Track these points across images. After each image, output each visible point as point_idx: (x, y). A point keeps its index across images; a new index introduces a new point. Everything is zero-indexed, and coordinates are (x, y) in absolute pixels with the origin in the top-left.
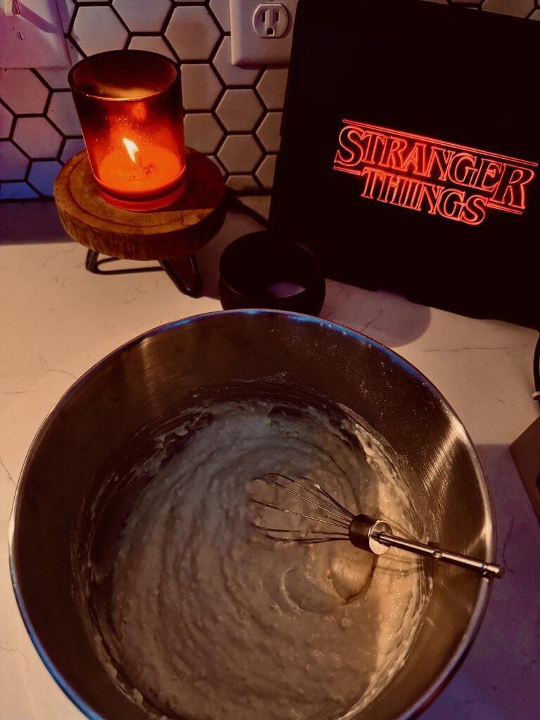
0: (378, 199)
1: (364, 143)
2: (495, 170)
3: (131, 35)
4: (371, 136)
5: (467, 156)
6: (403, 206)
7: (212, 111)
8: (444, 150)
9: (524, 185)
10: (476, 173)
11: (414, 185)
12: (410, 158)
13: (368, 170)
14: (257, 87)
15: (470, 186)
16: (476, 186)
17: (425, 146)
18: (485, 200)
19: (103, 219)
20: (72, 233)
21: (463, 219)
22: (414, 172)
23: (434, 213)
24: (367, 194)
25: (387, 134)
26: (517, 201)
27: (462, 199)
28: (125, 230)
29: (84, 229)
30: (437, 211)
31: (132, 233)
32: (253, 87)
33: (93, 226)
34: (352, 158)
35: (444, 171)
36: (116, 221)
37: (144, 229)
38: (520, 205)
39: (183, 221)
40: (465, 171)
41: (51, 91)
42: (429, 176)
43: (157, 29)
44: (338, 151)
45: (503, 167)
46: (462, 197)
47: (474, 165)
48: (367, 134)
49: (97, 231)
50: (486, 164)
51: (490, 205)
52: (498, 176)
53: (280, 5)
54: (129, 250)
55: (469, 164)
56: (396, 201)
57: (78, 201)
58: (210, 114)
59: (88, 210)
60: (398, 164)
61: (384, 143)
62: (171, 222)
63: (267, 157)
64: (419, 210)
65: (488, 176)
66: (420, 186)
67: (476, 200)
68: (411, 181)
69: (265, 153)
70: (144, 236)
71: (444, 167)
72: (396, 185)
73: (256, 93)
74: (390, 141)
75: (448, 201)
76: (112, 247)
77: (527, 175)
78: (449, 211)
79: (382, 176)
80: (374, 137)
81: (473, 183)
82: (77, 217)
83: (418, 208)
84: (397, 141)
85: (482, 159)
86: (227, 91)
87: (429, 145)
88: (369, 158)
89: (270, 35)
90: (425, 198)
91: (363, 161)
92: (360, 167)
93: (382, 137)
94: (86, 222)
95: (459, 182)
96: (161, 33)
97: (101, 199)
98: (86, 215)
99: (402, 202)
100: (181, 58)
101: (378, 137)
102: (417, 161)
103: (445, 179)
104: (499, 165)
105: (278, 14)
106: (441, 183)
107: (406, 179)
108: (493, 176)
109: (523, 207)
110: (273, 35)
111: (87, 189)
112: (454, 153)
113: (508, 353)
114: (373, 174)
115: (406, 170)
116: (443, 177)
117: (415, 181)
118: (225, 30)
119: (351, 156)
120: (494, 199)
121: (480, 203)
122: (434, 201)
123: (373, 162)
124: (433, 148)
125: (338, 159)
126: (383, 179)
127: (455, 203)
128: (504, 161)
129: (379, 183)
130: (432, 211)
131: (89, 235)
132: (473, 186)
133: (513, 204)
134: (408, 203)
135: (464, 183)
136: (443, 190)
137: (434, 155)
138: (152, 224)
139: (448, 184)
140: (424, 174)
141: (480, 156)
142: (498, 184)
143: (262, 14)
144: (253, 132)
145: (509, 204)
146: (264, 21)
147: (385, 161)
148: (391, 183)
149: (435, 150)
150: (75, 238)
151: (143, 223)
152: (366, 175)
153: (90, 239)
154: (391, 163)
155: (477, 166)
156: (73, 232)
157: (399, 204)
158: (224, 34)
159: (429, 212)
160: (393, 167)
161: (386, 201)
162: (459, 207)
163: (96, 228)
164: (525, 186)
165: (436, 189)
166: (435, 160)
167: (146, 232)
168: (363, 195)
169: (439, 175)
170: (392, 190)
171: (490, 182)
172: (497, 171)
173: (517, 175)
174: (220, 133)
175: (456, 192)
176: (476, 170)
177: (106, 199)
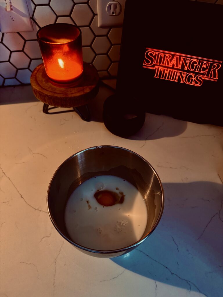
0: (161, 78)
1: (155, 57)
2: (206, 65)
3: (58, 17)
4: (157, 54)
5: (195, 60)
6: (171, 80)
7: (90, 46)
8: (186, 58)
9: (217, 70)
11: (175, 72)
12: (173, 62)
13: (157, 67)
14: (108, 35)
15: (196, 71)
16: (199, 71)
17: (178, 57)
18: (202, 77)
19: (52, 92)
21: (194, 84)
22: (175, 67)
23: (183, 83)
25: (163, 53)
26: (215, 76)
27: (193, 76)
28: (61, 96)
29: (44, 96)
30: (184, 81)
31: (64, 97)
33: (48, 94)
35: (186, 66)
36: (57, 92)
38: (216, 78)
39: (84, 91)
40: (194, 65)
41: (26, 41)
42: (180, 68)
43: (68, 14)
44: (145, 60)
45: (209, 63)
46: (193, 75)
47: (198, 63)
48: (156, 53)
49: (50, 97)
50: (203, 63)
51: (204, 78)
52: (207, 67)
53: (117, 2)
54: (63, 103)
55: (196, 63)
56: (168, 78)
57: (41, 85)
59: (45, 88)
60: (168, 64)
61: (163, 56)
62: (79, 92)
64: (177, 81)
65: (203, 67)
66: (177, 72)
68: (174, 70)
69: (112, 62)
70: (69, 98)
71: (186, 64)
72: (168, 72)
73: (108, 38)
74: (165, 56)
75: (188, 77)
76: (56, 103)
77: (218, 66)
78: (189, 81)
80: (159, 54)
81: (197, 70)
82: (41, 91)
83: (176, 81)
84: (168, 55)
86: (96, 38)
87: (180, 56)
88: (157, 62)
89: (113, 15)
90: (179, 77)
91: (155, 63)
92: (153, 66)
93: (162, 54)
94: (45, 93)
95: (192, 70)
96: (69, 16)
97: (50, 84)
98: (45, 90)
99: (170, 79)
100: (78, 25)
101: (160, 54)
102: (175, 63)
103: (187, 69)
104: (207, 63)
105: (116, 6)
106: (185, 71)
107: (172, 70)
108: (205, 67)
110: (115, 14)
111: (44, 80)
112: (190, 59)
113: (214, 137)
114: (158, 68)
115: (171, 66)
116: (186, 68)
118: (95, 13)
119: (149, 62)
120: (206, 76)
121: (200, 78)
122: (183, 78)
123: (158, 64)
124: (182, 57)
125: (145, 63)
126: (162, 70)
127: (191, 78)
128: (209, 61)
129: (161, 72)
130: (182, 82)
132: (198, 71)
134: (173, 79)
135: (194, 70)
136: (186, 74)
137: (182, 60)
138: (72, 93)
139: (188, 71)
140: (178, 68)
141: (200, 60)
142: (207, 70)
143: (110, 6)
144: (107, 54)
145: (212, 78)
146: (111, 9)
147: (163, 63)
148: (166, 72)
149: (182, 58)
150: (40, 100)
152: (156, 69)
153: (47, 100)
155: (199, 64)
156: (39, 97)
158: (95, 15)
161: (164, 79)
162: (192, 80)
165: (183, 73)
166: (183, 62)
167: (70, 96)
168: (155, 77)
169: (184, 68)
170: (166, 74)
171: (204, 69)
173: (215, 66)
174: (94, 55)
175: (191, 74)
176: (199, 65)
177: (52, 84)
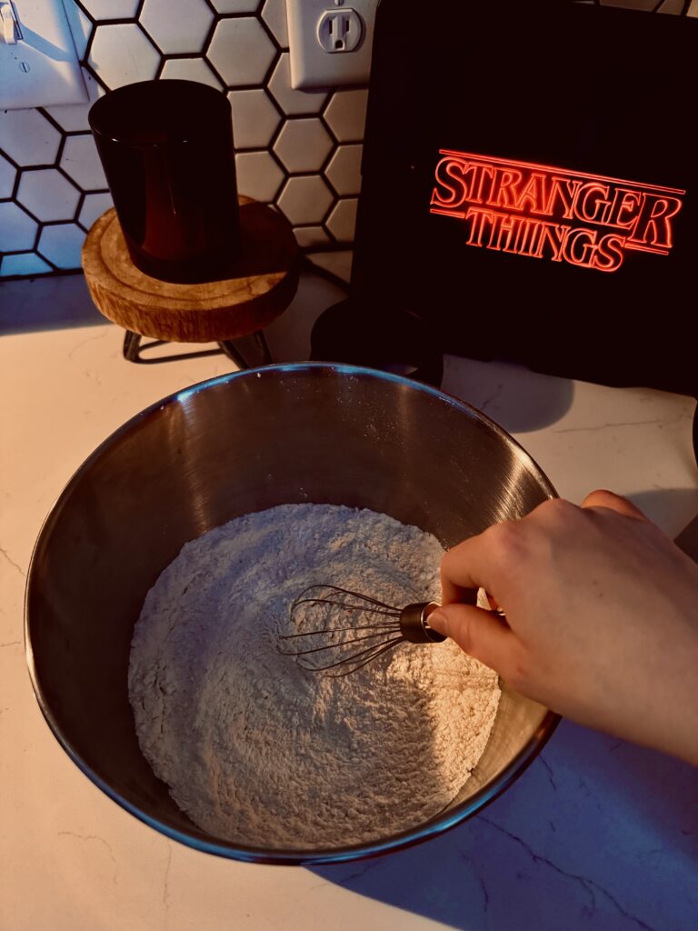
0: (488, 247)
1: (467, 178)
2: (632, 202)
4: (475, 168)
5: (598, 187)
6: (520, 253)
7: (269, 148)
8: (569, 181)
10: (610, 207)
11: (532, 226)
12: (526, 194)
13: (474, 211)
14: (325, 115)
15: (602, 223)
16: (611, 222)
17: (544, 177)
18: (622, 240)
19: (150, 294)
20: (109, 314)
21: (596, 264)
22: (532, 211)
23: (560, 260)
24: (474, 240)
25: (495, 165)
26: (662, 239)
27: (593, 240)
28: (180, 306)
29: (126, 306)
30: (562, 256)
31: (188, 308)
32: (319, 115)
33: (138, 302)
34: (453, 198)
35: (570, 207)
36: (166, 294)
37: (202, 303)
38: (665, 243)
39: (251, 290)
40: (595, 204)
41: (64, 135)
42: (551, 214)
43: (197, 48)
44: (435, 190)
45: (642, 197)
46: (593, 236)
47: (606, 197)
48: (470, 166)
49: (144, 309)
50: (621, 195)
51: (628, 246)
52: (636, 209)
53: (351, 10)
54: (185, 329)
55: (601, 196)
56: (511, 247)
57: (115, 272)
58: (266, 152)
59: (128, 283)
60: (511, 201)
61: (493, 176)
62: (234, 292)
63: (340, 202)
65: (625, 210)
66: (540, 227)
67: (610, 241)
68: (529, 222)
69: (337, 197)
70: (204, 311)
71: (570, 201)
72: (510, 228)
73: (323, 122)
74: (500, 174)
75: (576, 244)
76: (163, 327)
77: (672, 205)
78: (578, 256)
79: (492, 217)
80: (480, 169)
81: (605, 220)
82: (116, 292)
83: (539, 255)
84: (509, 173)
85: (616, 189)
86: (287, 122)
87: (549, 175)
88: (474, 196)
89: (339, 49)
90: (547, 240)
91: (467, 200)
92: (464, 208)
93: (490, 169)
94: (128, 298)
95: (589, 220)
96: (202, 54)
98: (128, 289)
99: (519, 248)
100: (228, 83)
101: (484, 170)
102: (535, 196)
103: (571, 217)
104: (638, 195)
105: (348, 23)
106: (567, 222)
107: (522, 220)
108: (630, 210)
109: (670, 246)
110: (343, 48)
111: (124, 256)
112: (581, 183)
113: (661, 427)
114: (480, 215)
115: (521, 209)
116: (568, 215)
117: (533, 221)
118: (282, 45)
119: (451, 194)
120: (634, 238)
121: (615, 243)
122: (559, 245)
123: (479, 201)
124: (554, 179)
125: (436, 199)
126: (493, 221)
127: (585, 246)
128: (643, 190)
130: (556, 258)
131: (133, 316)
132: (606, 224)
133: (657, 242)
134: (526, 250)
135: (594, 220)
136: (569, 231)
137: (556, 187)
138: (212, 296)
139: (575, 223)
140: (545, 213)
141: (613, 186)
142: (637, 218)
143: (328, 23)
144: (321, 172)
145: (652, 243)
146: (331, 32)
147: (494, 199)
148: (504, 226)
149: (557, 181)
150: (113, 320)
151: (202, 296)
152: (472, 217)
153: (134, 319)
154: (502, 200)
155: (611, 199)
156: (111, 312)
157: (515, 252)
158: (281, 50)
159: (553, 259)
160: (506, 206)
161: (498, 248)
162: (590, 250)
163: (142, 306)
164: (670, 219)
165: (560, 230)
166: (558, 194)
167: (206, 306)
168: (469, 243)
169: (564, 213)
170: (505, 234)
171: (627, 217)
172: (636, 202)
173: (660, 207)
174: (280, 176)
175: (585, 232)
176: (609, 203)
